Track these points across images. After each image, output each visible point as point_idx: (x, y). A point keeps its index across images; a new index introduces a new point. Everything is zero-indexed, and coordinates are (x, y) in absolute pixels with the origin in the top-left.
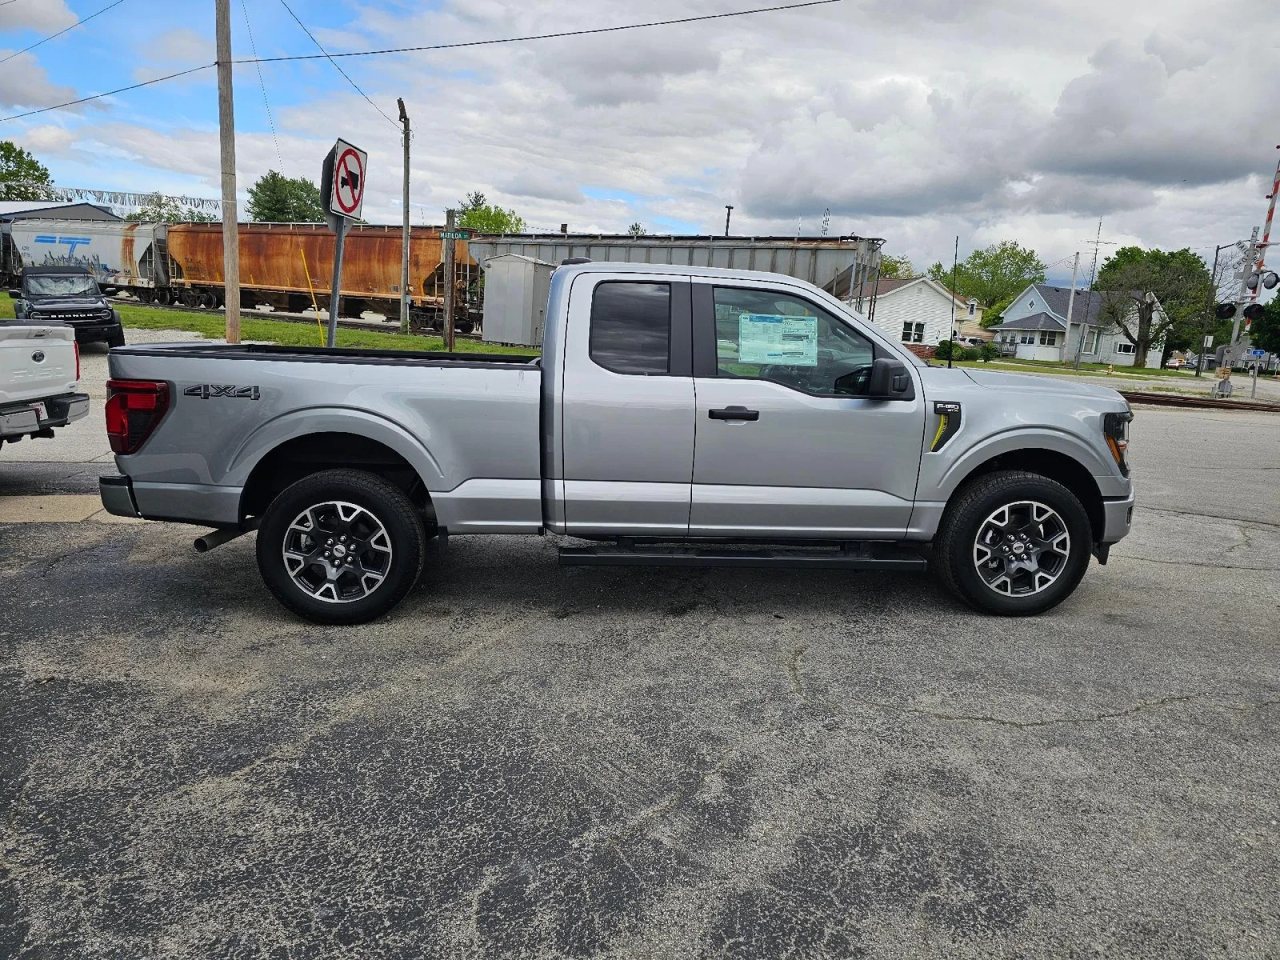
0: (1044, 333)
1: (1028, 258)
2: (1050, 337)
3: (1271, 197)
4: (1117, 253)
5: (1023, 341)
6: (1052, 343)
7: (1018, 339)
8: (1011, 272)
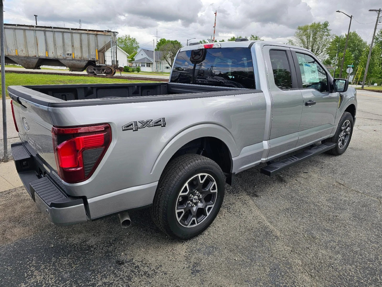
0: (147, 63)
1: (134, 40)
2: (149, 65)
3: (214, 27)
4: (160, 40)
5: (142, 66)
6: (149, 66)
7: (140, 65)
8: (130, 44)
